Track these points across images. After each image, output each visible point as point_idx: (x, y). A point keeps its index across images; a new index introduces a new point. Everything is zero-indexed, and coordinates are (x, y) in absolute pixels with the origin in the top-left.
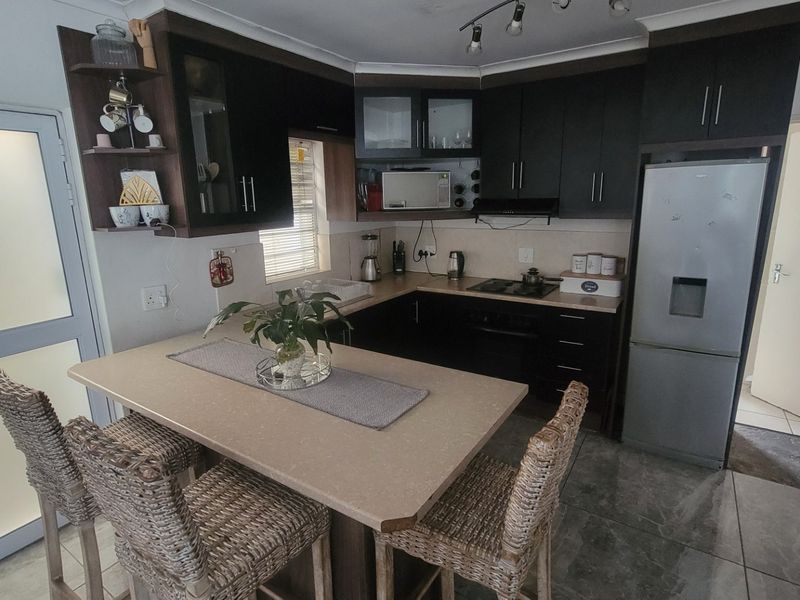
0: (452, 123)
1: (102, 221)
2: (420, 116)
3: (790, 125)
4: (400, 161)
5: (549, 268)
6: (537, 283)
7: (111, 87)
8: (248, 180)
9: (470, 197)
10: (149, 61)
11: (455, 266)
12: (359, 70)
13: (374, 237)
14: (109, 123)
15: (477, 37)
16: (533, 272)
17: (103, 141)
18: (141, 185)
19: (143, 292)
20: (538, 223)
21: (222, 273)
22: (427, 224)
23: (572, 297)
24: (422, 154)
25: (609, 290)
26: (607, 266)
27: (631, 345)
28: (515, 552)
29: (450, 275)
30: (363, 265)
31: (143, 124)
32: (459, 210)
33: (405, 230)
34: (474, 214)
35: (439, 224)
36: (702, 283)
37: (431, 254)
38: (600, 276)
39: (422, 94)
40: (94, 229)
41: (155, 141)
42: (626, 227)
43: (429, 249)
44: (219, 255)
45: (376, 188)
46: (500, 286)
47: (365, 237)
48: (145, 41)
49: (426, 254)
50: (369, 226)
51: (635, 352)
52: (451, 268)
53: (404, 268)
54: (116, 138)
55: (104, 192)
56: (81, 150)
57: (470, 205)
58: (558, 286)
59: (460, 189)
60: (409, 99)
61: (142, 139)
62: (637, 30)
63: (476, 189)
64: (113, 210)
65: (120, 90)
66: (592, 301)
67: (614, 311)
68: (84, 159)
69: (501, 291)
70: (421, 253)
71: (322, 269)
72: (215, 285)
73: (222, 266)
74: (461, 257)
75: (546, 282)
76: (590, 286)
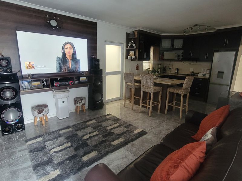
0: (179, 44)
1: (127, 58)
2: (173, 42)
4: (168, 50)
5: (196, 71)
6: (193, 74)
7: (131, 40)
8: (145, 53)
9: (181, 58)
10: (136, 37)
12: (162, 34)
13: (160, 65)
14: (130, 45)
16: (193, 72)
17: (129, 47)
18: (132, 53)
21: (138, 68)
22: (171, 62)
23: (200, 76)
24: (172, 49)
26: (208, 71)
27: (210, 84)
29: (175, 73)
30: (158, 70)
31: (134, 45)
32: (178, 60)
33: (166, 64)
34: (181, 61)
35: (174, 63)
36: (223, 72)
38: (206, 73)
39: (173, 38)
40: (126, 59)
41: (135, 47)
42: (211, 63)
43: (171, 68)
44: (138, 64)
45: (162, 55)
46: (186, 75)
48: (136, 33)
50: (160, 63)
51: (211, 86)
52: (176, 72)
53: (165, 71)
54: (130, 47)
55: (128, 54)
56: (126, 48)
57: (181, 59)
58: (198, 75)
59: (179, 56)
60: (171, 39)
61: (133, 47)
62: (215, 29)
63: (182, 56)
64: (128, 57)
65: (132, 41)
67: (208, 78)
68: (126, 49)
70: (169, 69)
72: (136, 69)
73: (138, 66)
74: (178, 69)
75: (195, 74)
76: (204, 75)
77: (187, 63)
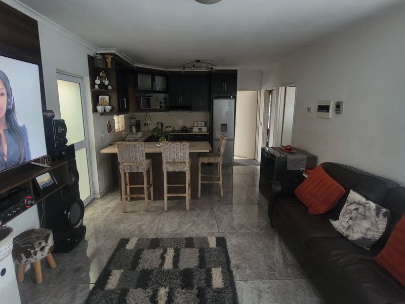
1: (95, 110)
2: (154, 81)
5: (188, 125)
6: (186, 130)
9: (163, 105)
10: (109, 66)
12: (136, 66)
13: (135, 118)
14: (98, 82)
15: (184, 69)
16: (185, 127)
17: (97, 87)
18: (104, 99)
20: (187, 113)
21: (110, 128)
23: (196, 132)
25: (205, 129)
26: (203, 124)
31: (107, 83)
32: (161, 109)
34: (165, 111)
36: (226, 124)
37: (150, 124)
38: (202, 126)
40: (93, 112)
41: (110, 87)
43: (149, 122)
44: (109, 122)
45: (140, 102)
48: (109, 60)
49: (147, 124)
53: (140, 130)
54: (100, 86)
55: (96, 102)
56: (91, 89)
57: (164, 108)
58: (192, 130)
59: (161, 103)
60: (150, 76)
61: (106, 87)
63: (165, 103)
64: (97, 107)
66: (202, 132)
67: (209, 133)
68: (91, 91)
69: (178, 132)
70: (145, 124)
72: (109, 132)
73: (110, 126)
74: (162, 124)
75: (188, 129)
76: (200, 129)
77: (173, 113)
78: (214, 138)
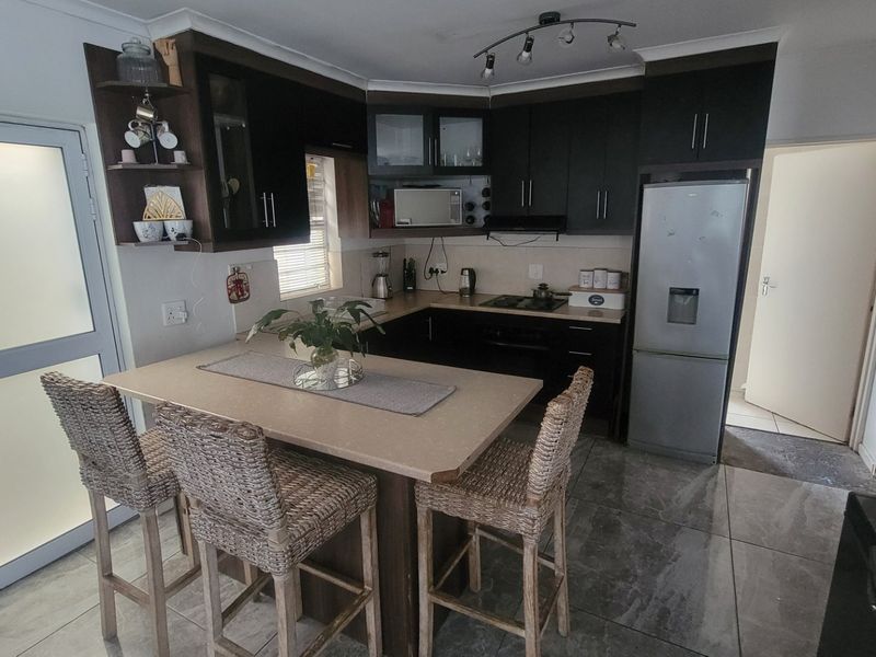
0: (463, 141)
1: (126, 236)
2: (432, 135)
3: (766, 150)
4: (413, 178)
5: (558, 283)
6: (547, 298)
7: (138, 104)
8: (268, 196)
9: (481, 215)
10: (175, 79)
11: (466, 283)
13: (385, 255)
14: (133, 139)
15: (490, 65)
16: (543, 287)
17: (127, 157)
18: (165, 201)
19: (163, 307)
20: (547, 239)
21: (239, 289)
22: (438, 241)
23: (580, 310)
24: (434, 172)
25: (614, 303)
26: (612, 280)
27: (634, 352)
28: (537, 498)
29: (462, 292)
30: (374, 283)
31: (168, 140)
32: (469, 228)
33: (415, 247)
34: (486, 230)
35: (449, 241)
36: (695, 292)
37: (442, 272)
38: (606, 290)
39: (434, 112)
40: (118, 244)
41: (180, 157)
42: (629, 242)
43: (440, 266)
44: (236, 271)
45: (388, 205)
46: (511, 301)
47: (376, 255)
48: (171, 59)
49: (437, 271)
50: (381, 243)
51: (638, 359)
52: (463, 285)
53: (414, 287)
54: (142, 153)
55: (129, 207)
56: (107, 163)
57: (480, 222)
58: (567, 301)
59: (470, 206)
60: (422, 117)
61: (166, 155)
62: (635, 60)
63: (486, 206)
64: (137, 225)
65: (145, 107)
66: (598, 313)
67: (618, 321)
68: (108, 173)
69: (513, 306)
70: (431, 271)
71: (333, 286)
72: (232, 301)
73: (238, 282)
74: (473, 274)
75: (555, 297)
76: (596, 299)
77: (512, 239)
78: (635, 345)
